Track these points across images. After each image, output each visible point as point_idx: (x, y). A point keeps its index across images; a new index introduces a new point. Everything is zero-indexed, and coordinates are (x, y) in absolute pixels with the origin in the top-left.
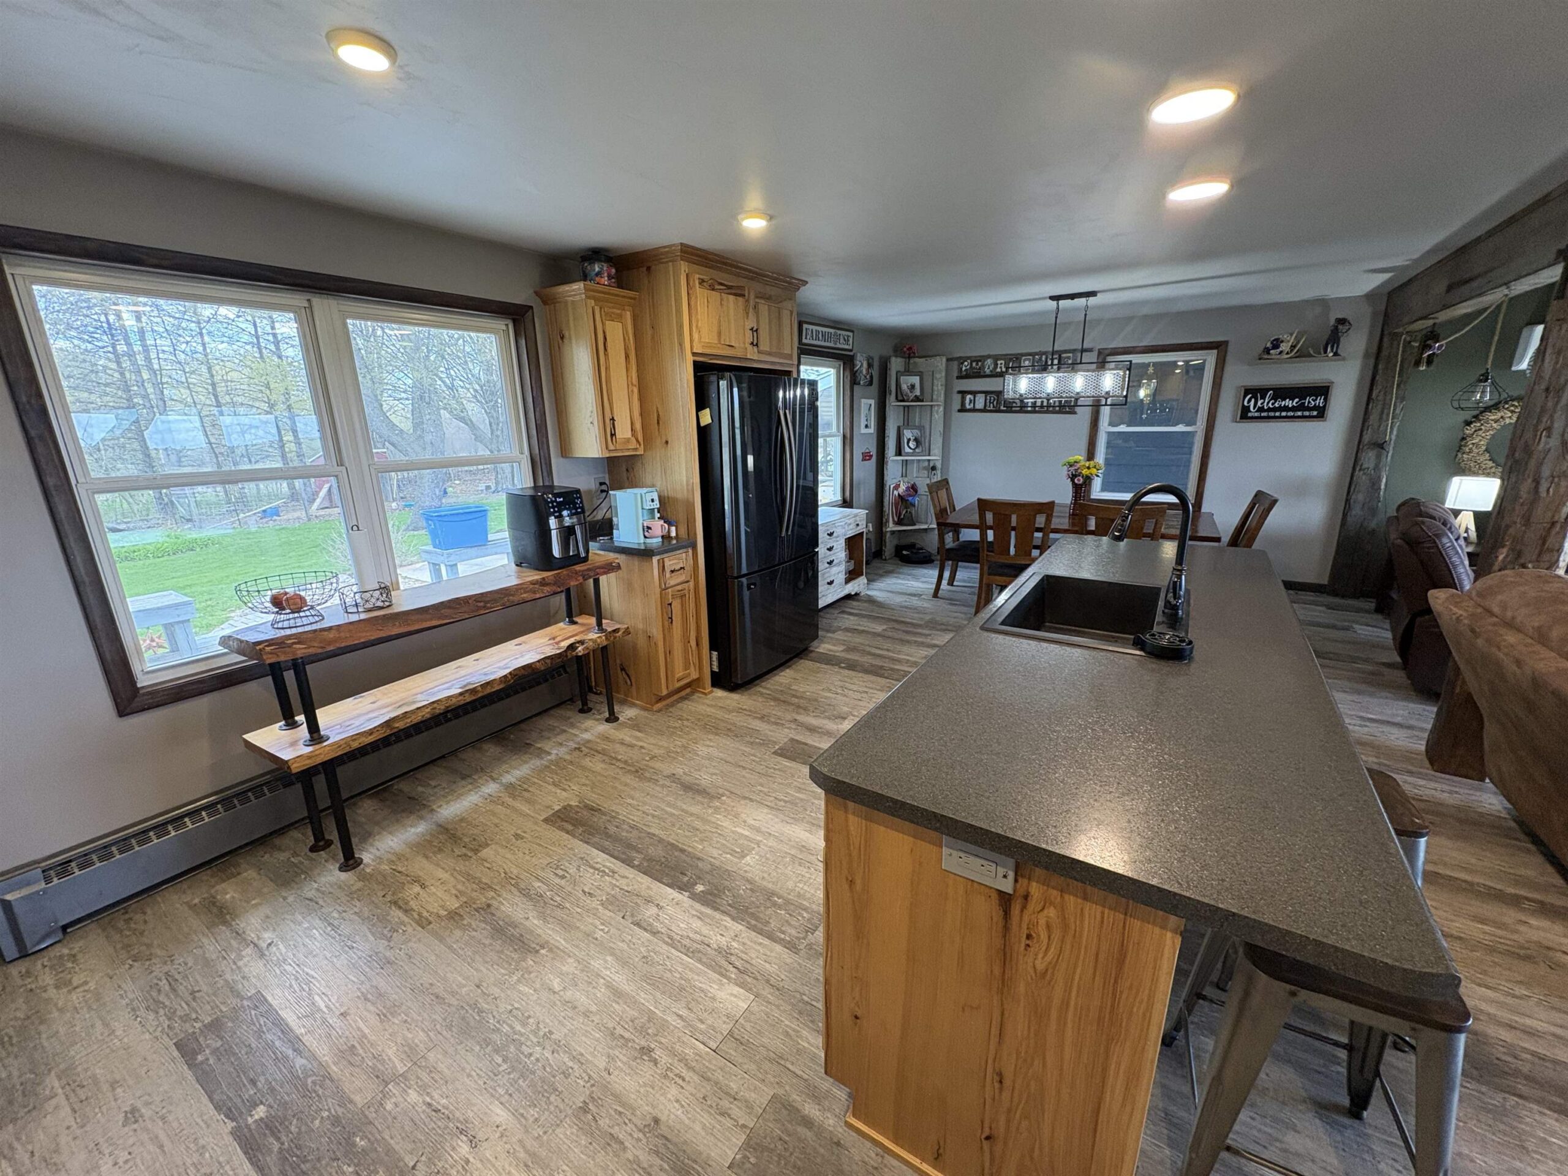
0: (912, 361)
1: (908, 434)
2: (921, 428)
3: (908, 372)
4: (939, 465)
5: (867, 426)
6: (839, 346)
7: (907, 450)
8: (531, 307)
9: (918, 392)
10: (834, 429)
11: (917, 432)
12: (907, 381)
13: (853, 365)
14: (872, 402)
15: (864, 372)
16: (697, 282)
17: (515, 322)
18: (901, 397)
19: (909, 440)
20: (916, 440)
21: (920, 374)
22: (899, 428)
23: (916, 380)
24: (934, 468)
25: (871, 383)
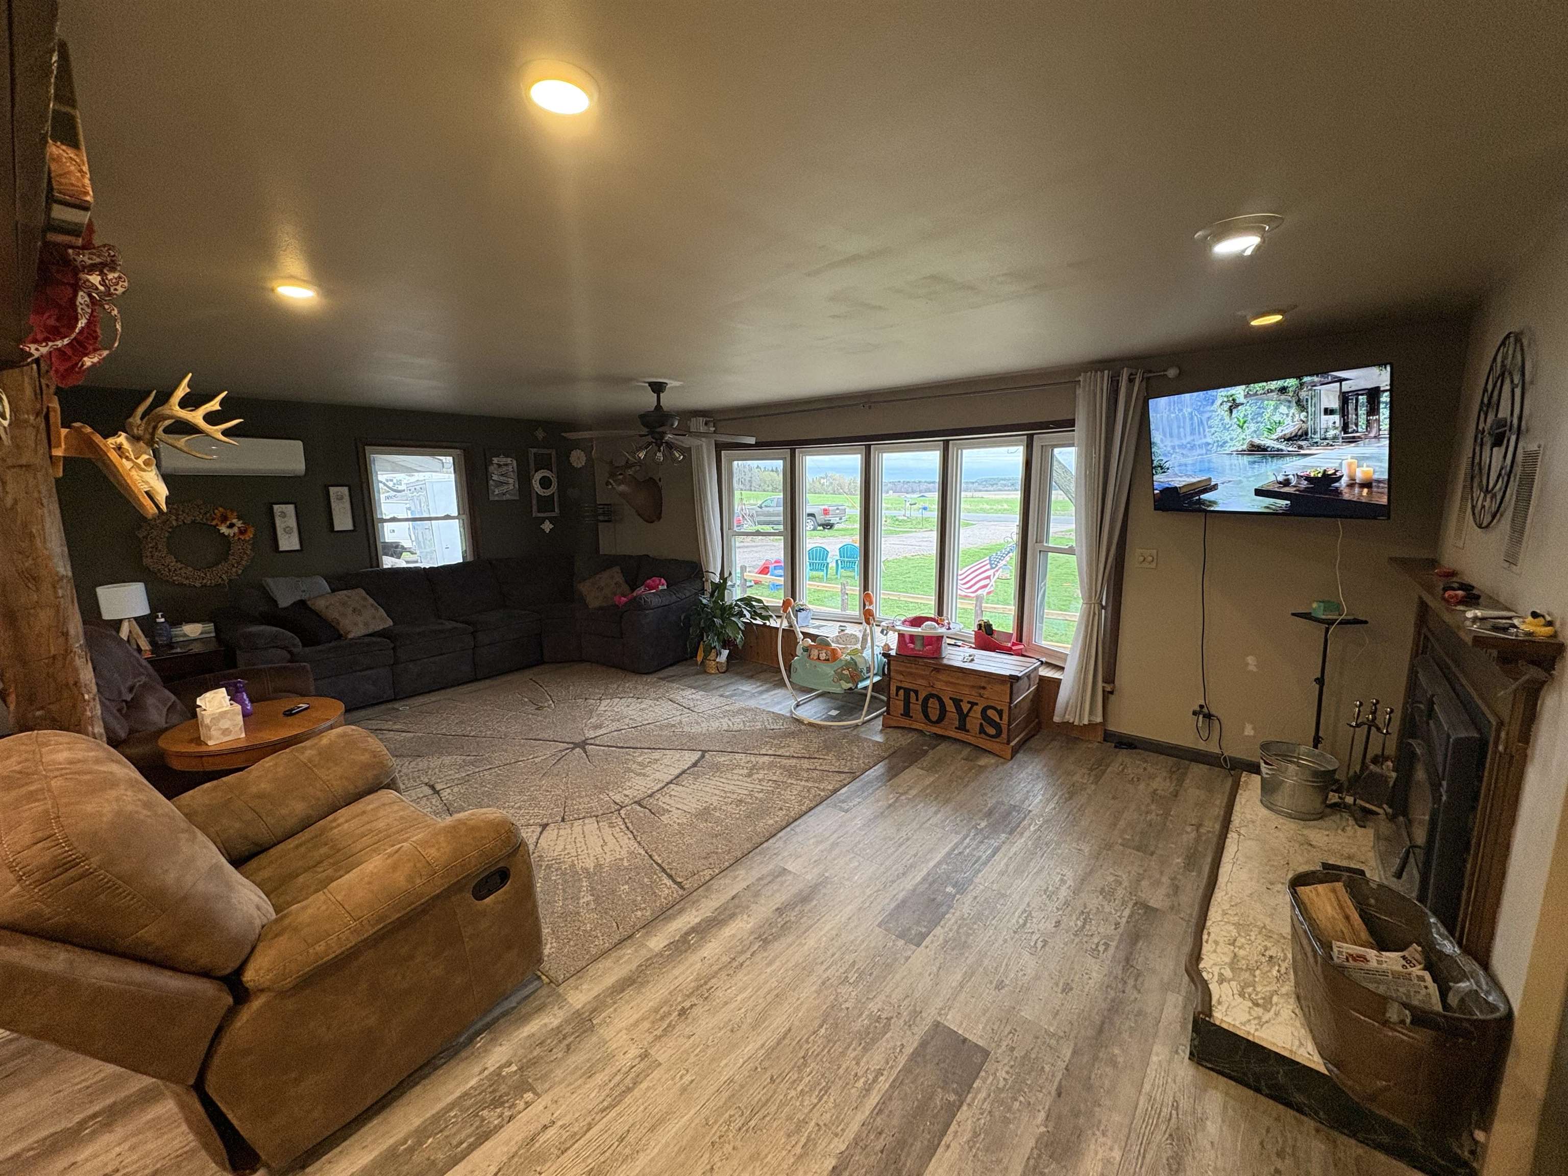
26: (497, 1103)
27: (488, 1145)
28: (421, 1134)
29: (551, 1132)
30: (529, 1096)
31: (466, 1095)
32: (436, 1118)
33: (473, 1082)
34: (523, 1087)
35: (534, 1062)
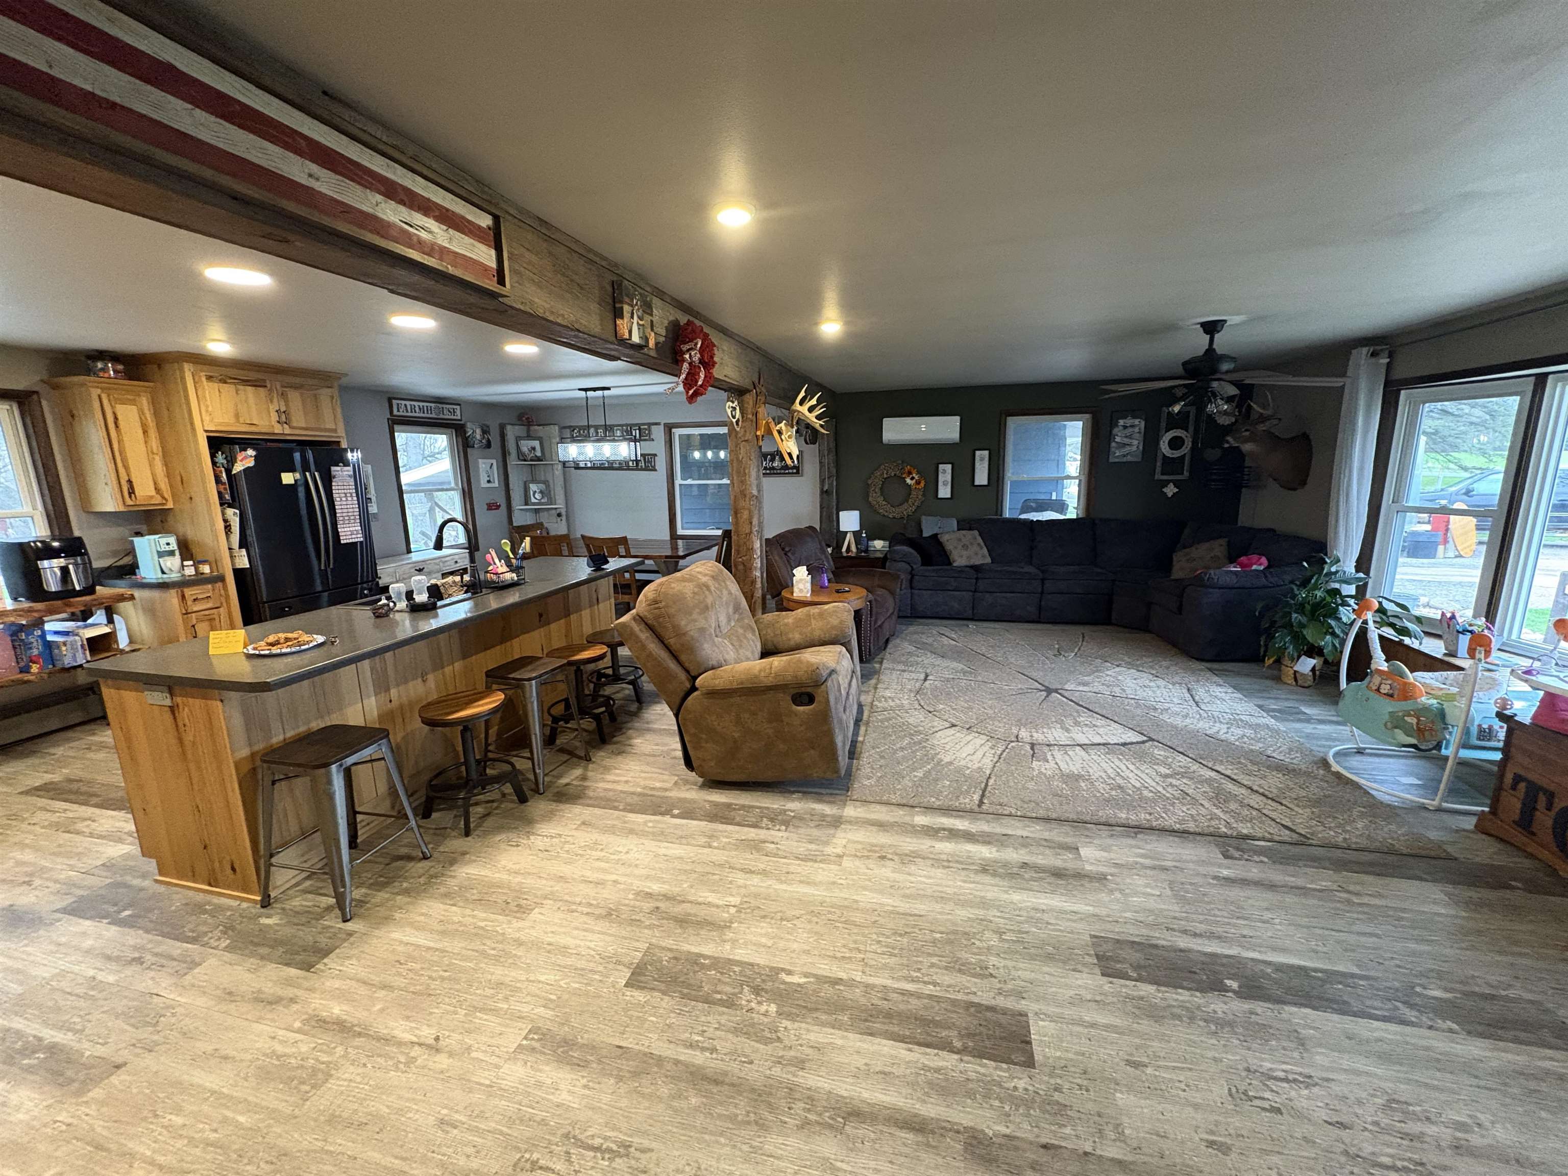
0: (532, 428)
1: (533, 487)
2: (546, 482)
3: (529, 437)
4: (563, 512)
5: (489, 482)
6: (441, 416)
7: (533, 500)
8: (36, 392)
9: (539, 454)
10: (453, 485)
11: (542, 486)
12: (525, 445)
13: (465, 432)
14: (494, 462)
15: (478, 437)
16: (204, 379)
17: (21, 405)
18: (521, 456)
19: (535, 492)
20: (541, 492)
21: (540, 439)
22: (525, 483)
23: (536, 444)
24: (559, 515)
25: (489, 445)
26: (772, 820)
27: (752, 830)
28: (743, 807)
29: (773, 846)
30: (783, 828)
31: (768, 808)
32: (753, 807)
33: (775, 806)
34: (786, 823)
35: (801, 819)
